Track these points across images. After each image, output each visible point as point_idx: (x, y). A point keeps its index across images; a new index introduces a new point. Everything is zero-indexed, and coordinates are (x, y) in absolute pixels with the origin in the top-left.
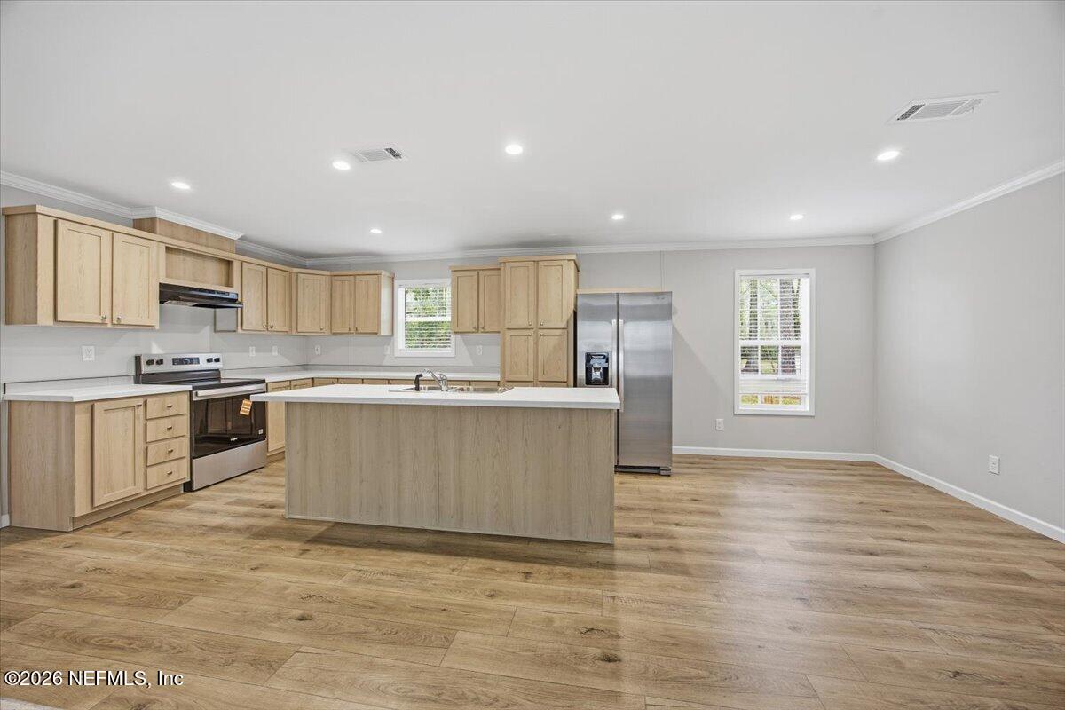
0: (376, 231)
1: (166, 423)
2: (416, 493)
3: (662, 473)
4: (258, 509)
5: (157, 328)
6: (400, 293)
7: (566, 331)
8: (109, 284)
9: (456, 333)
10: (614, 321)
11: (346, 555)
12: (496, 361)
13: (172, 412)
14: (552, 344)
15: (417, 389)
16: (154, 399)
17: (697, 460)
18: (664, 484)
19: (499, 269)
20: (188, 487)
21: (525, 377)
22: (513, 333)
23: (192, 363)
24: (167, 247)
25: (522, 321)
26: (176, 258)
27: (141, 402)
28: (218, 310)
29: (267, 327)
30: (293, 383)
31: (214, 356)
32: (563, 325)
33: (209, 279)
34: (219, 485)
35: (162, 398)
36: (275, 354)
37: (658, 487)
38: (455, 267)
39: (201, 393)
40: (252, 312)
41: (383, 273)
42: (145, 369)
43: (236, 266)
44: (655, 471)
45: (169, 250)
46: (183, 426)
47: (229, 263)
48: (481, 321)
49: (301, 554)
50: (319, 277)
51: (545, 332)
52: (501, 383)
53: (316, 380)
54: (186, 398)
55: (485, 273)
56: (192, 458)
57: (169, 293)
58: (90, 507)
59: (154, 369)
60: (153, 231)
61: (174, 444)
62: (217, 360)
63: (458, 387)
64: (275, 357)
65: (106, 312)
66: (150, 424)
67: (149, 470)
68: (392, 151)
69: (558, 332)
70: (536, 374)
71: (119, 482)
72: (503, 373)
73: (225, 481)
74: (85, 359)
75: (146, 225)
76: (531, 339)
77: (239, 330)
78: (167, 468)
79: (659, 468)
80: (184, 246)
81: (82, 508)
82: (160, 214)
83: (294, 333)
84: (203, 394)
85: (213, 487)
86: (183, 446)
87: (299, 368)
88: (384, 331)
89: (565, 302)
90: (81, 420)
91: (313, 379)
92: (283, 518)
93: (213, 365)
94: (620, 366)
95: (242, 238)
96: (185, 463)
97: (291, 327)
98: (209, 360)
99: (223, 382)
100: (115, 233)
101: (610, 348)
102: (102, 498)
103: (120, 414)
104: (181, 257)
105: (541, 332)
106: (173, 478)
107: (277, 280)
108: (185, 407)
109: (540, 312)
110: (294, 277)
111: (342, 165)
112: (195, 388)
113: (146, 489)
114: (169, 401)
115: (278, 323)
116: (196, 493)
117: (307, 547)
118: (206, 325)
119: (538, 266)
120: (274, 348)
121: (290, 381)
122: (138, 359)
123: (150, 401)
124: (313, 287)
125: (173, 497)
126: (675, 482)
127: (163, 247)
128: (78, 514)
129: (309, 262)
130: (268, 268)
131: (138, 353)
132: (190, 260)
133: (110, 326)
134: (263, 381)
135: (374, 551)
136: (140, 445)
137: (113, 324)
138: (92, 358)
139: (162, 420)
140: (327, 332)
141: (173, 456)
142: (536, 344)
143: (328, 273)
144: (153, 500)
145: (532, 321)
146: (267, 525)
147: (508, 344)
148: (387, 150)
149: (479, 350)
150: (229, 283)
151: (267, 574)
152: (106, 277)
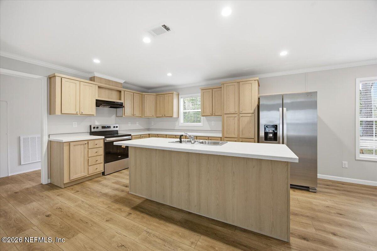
0: (169, 74)
1: (95, 150)
2: (179, 192)
3: (310, 190)
4: (122, 187)
5: (95, 115)
6: (181, 101)
7: (254, 114)
8: (79, 101)
9: (203, 116)
10: (281, 109)
11: (145, 220)
12: (220, 129)
13: (97, 146)
14: (247, 121)
15: (181, 142)
16: (92, 141)
17: (331, 183)
18: (314, 198)
19: (221, 88)
20: (103, 174)
21: (233, 136)
22: (228, 115)
23: (108, 128)
24: (98, 86)
25: (232, 111)
26: (102, 90)
27: (86, 142)
28: (117, 109)
29: (134, 115)
30: (142, 136)
31: (116, 126)
32: (252, 111)
33: (113, 98)
34: (113, 174)
35: (93, 141)
36: (137, 125)
37: (311, 200)
38: (202, 88)
39: (107, 139)
40: (128, 109)
41: (175, 93)
42: (93, 130)
43: (122, 93)
44: (306, 189)
45: (99, 87)
46: (101, 151)
47: (120, 92)
48: (214, 110)
49: (128, 215)
50: (152, 96)
51: (243, 115)
52: (222, 139)
53: (150, 135)
54: (102, 141)
55: (215, 90)
56: (105, 163)
57: (99, 103)
58: (69, 180)
59: (96, 130)
60: (94, 81)
61: (98, 158)
62: (117, 127)
63: (201, 141)
64: (137, 126)
65: (78, 110)
66: (89, 150)
67: (89, 167)
68: (165, 26)
69: (250, 115)
70: (239, 135)
71: (79, 172)
72: (223, 134)
73: (116, 172)
74: (74, 126)
75: (92, 79)
76: (236, 119)
77: (124, 116)
78: (95, 167)
79: (309, 187)
80: (104, 86)
81: (66, 180)
82: (97, 75)
83: (143, 117)
84: (108, 139)
85: (111, 175)
86: (101, 159)
87: (146, 130)
88: (175, 115)
89: (253, 101)
90: (66, 149)
91: (149, 134)
92: (128, 193)
93: (116, 129)
94: (284, 131)
95: (125, 82)
96: (102, 165)
97: (142, 115)
98: (114, 127)
99: (119, 135)
100: (81, 82)
101: (278, 122)
102: (74, 177)
103: (79, 146)
104: (104, 90)
105: (241, 115)
106: (97, 170)
107: (137, 97)
108: (102, 144)
109: (241, 106)
110: (143, 96)
111: (147, 40)
112: (105, 138)
113: (89, 174)
114: (96, 142)
115: (137, 113)
116: (106, 176)
117: (132, 211)
118: (114, 114)
119: (239, 84)
120: (137, 122)
121: (141, 135)
122: (91, 126)
123: (90, 142)
124: (150, 99)
125: (98, 177)
126: (321, 198)
127: (97, 87)
128: (65, 182)
129: (150, 91)
130: (134, 93)
131: (91, 124)
132: (107, 91)
133: (79, 115)
134: (130, 135)
135: (157, 220)
136: (86, 158)
137: (80, 114)
138: (76, 126)
139: (93, 149)
140: (155, 117)
141: (97, 162)
142: (239, 120)
143: (155, 94)
144: (91, 178)
145: (237, 110)
146: (122, 196)
147: (225, 121)
148: (163, 26)
149: (213, 123)
150: (120, 99)
151: (110, 225)
152: (78, 98)
